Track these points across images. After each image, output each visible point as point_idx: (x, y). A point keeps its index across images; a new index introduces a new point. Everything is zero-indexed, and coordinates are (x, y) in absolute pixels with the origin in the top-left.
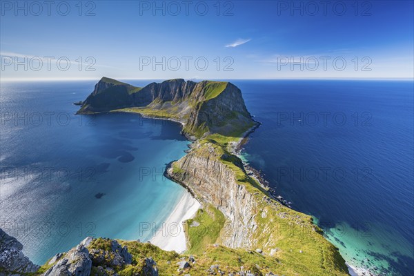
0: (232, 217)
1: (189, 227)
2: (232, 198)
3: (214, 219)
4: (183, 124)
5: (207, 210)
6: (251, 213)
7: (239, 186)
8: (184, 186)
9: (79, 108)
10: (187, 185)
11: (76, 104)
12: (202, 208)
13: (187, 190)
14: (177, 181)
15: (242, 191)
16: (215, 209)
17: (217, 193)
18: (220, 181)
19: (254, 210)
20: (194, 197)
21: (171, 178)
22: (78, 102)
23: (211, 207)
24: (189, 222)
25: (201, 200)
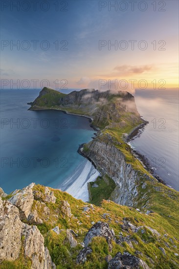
0: (121, 185)
1: (91, 186)
2: (122, 172)
3: (108, 184)
4: (92, 119)
5: (104, 178)
6: (134, 184)
7: (127, 164)
8: (90, 160)
9: (30, 106)
10: (92, 160)
11: (28, 104)
12: (101, 176)
13: (91, 163)
14: (86, 157)
15: (129, 168)
16: (109, 177)
17: (112, 168)
18: (114, 160)
19: (137, 182)
20: (96, 168)
21: (82, 154)
22: (30, 102)
23: (107, 176)
24: (91, 184)
25: (100, 170)
